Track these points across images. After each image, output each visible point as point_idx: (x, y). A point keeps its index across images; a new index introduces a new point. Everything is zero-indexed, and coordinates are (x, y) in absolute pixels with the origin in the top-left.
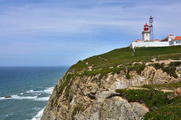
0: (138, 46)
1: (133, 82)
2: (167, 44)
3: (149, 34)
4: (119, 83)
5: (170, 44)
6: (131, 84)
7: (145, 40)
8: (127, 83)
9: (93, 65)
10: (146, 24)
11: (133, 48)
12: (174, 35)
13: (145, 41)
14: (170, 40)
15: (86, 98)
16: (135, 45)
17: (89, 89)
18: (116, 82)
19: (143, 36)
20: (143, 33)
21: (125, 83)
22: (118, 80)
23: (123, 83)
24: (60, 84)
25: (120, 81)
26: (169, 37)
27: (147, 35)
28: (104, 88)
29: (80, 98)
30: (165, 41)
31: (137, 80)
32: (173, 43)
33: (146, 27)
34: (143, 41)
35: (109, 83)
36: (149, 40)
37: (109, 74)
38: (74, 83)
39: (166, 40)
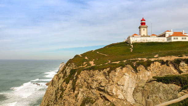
0: (136, 41)
1: (140, 76)
2: (164, 40)
3: (145, 29)
4: (127, 77)
5: (167, 40)
6: (138, 77)
7: (142, 35)
8: (135, 77)
9: (94, 60)
10: (143, 18)
11: (131, 43)
12: (172, 31)
13: (142, 37)
14: (167, 35)
15: (95, 91)
16: (133, 40)
17: (98, 82)
18: (124, 76)
19: (140, 31)
20: (140, 28)
21: (133, 77)
22: (126, 74)
23: (131, 77)
24: (57, 79)
25: (128, 75)
26: (167, 32)
27: (144, 29)
28: (113, 82)
29: (88, 91)
30: (163, 37)
31: (145, 74)
32: (170, 39)
33: (143, 22)
34: (140, 36)
35: (118, 77)
36: (146, 35)
37: (117, 69)
38: (80, 77)
39: (164, 35)
